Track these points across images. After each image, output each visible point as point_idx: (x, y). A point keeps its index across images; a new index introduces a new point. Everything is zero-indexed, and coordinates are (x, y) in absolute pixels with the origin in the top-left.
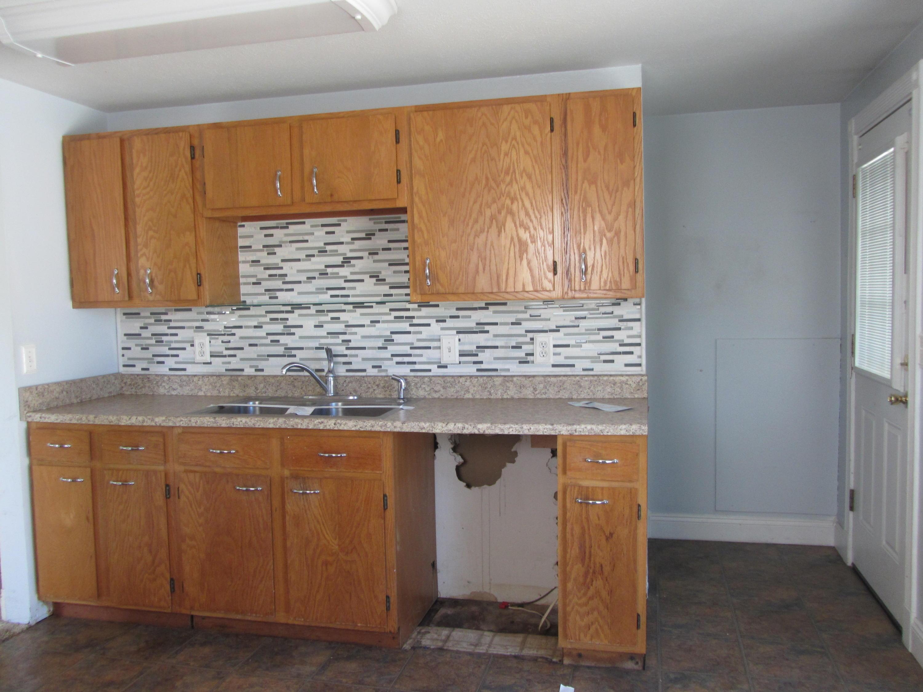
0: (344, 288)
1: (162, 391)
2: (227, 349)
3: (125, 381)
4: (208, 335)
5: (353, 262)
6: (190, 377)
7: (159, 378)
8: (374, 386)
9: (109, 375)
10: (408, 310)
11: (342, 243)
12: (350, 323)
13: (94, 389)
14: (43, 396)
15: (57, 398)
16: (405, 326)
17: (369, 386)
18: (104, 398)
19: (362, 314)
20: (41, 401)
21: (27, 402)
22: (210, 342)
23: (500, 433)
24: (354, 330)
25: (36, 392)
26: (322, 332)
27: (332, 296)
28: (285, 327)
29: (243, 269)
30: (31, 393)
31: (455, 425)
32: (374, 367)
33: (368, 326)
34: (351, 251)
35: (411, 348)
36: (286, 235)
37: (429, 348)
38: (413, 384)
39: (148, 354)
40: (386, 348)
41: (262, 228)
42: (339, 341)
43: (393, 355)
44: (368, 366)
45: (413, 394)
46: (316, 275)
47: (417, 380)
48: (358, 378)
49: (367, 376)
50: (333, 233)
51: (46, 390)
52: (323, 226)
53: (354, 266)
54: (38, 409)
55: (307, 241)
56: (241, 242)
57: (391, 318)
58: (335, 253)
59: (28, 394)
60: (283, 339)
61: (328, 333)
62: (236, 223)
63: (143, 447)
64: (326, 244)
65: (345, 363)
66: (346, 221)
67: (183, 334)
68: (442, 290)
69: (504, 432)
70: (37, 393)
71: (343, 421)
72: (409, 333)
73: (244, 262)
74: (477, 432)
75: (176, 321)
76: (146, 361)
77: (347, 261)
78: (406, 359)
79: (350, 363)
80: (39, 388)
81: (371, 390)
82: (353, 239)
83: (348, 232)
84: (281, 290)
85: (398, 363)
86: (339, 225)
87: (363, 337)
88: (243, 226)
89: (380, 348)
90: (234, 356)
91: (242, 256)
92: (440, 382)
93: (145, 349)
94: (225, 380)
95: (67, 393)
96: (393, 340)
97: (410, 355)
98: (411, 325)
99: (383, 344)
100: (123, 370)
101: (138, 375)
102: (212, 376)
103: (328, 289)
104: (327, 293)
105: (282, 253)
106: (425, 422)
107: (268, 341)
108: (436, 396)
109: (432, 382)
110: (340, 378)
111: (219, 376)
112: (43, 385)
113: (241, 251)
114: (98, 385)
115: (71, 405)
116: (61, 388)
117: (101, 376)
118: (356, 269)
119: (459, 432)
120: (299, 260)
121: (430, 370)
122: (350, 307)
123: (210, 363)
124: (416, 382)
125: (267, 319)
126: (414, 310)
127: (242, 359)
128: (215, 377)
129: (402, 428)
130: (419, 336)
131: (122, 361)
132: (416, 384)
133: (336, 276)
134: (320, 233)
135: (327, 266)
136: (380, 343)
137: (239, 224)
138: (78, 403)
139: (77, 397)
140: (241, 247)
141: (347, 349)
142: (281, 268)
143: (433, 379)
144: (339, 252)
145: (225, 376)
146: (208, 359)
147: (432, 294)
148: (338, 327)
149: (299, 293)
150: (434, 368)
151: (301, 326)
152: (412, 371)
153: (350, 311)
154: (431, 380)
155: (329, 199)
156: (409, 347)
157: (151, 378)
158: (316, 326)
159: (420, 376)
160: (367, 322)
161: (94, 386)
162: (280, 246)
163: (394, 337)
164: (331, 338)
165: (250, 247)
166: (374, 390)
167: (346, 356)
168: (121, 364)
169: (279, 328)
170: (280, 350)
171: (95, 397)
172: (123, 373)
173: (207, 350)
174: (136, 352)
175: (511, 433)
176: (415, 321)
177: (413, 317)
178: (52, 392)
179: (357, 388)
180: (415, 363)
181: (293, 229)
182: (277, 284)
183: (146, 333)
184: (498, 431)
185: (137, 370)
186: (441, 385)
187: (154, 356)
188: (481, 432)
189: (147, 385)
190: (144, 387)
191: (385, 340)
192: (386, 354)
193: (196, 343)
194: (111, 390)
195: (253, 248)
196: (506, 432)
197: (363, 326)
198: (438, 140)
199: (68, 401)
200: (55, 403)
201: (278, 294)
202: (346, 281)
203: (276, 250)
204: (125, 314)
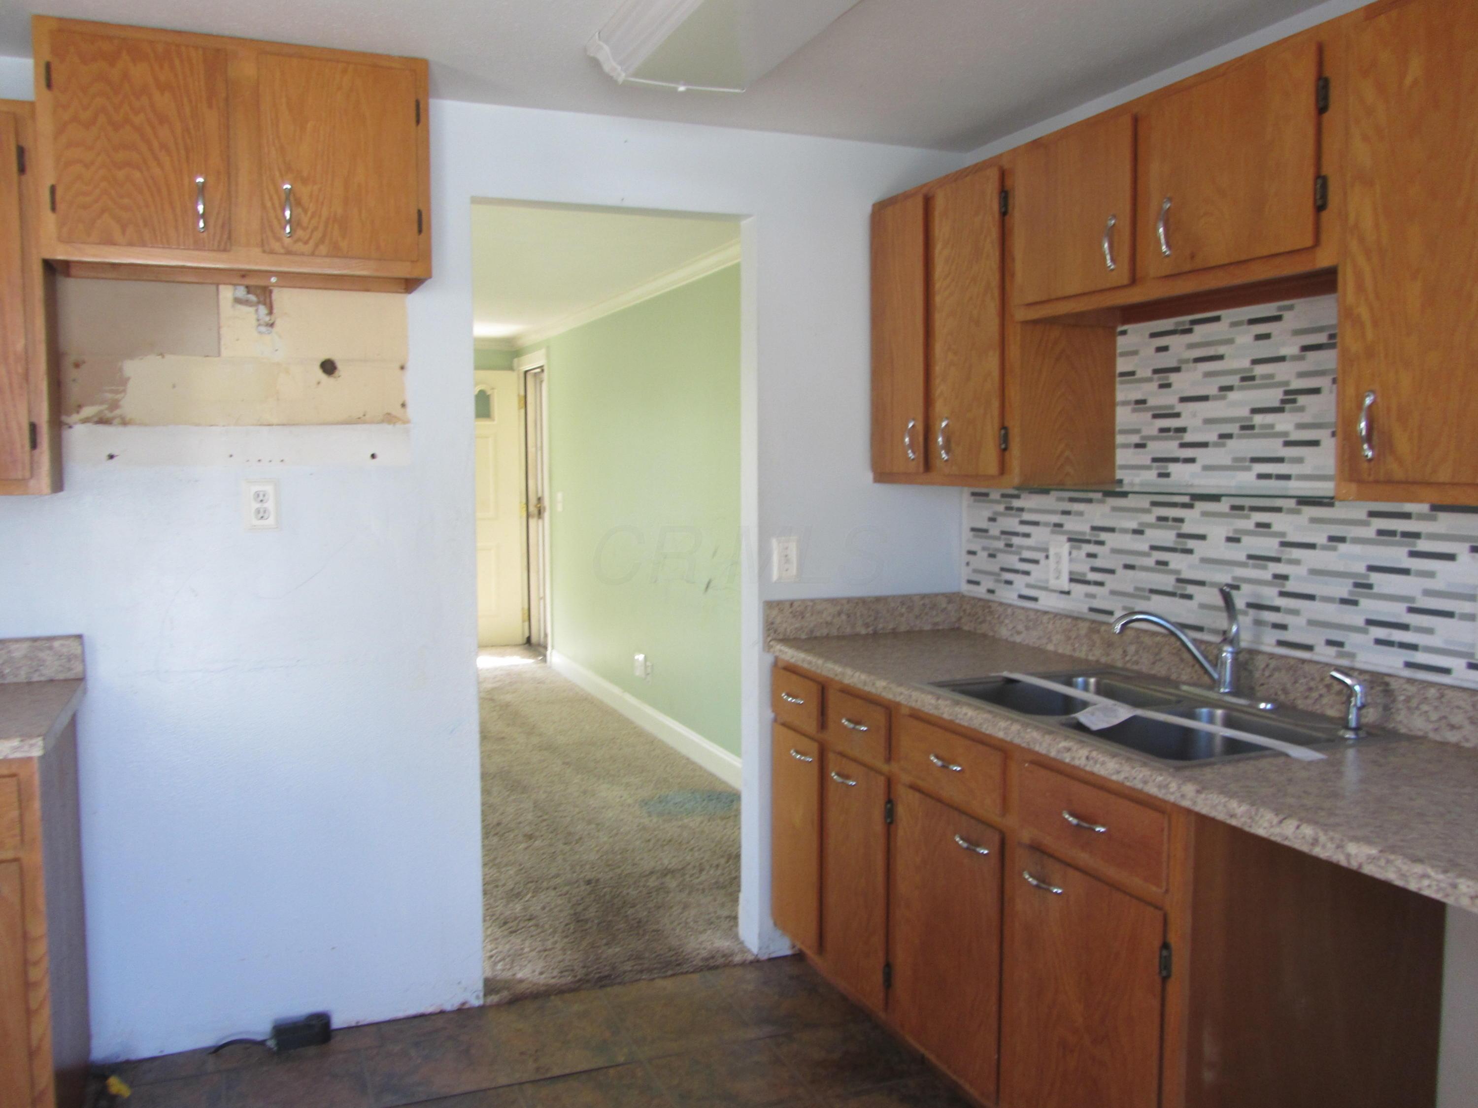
0: (1280, 460)
1: (1004, 632)
2: (1094, 569)
3: (965, 606)
4: (1070, 540)
5: (1302, 400)
6: (1039, 614)
7: (1000, 609)
8: (1321, 687)
9: (936, 595)
10: (1407, 516)
11: (1282, 359)
12: (1290, 538)
13: (902, 615)
14: (803, 618)
15: (828, 624)
16: (1397, 555)
17: (1312, 684)
18: (921, 632)
19: (1313, 520)
20: (797, 625)
21: (772, 623)
22: (1070, 553)
23: (1399, 883)
24: (1296, 553)
25: (790, 610)
26: (1238, 553)
27: (1261, 476)
28: (1180, 535)
29: (1124, 416)
30: (781, 610)
31: (1298, 827)
32: (1330, 643)
33: (1324, 548)
34: (1302, 375)
35: (1411, 610)
36: (1191, 346)
37: (1449, 615)
38: (1402, 698)
39: (993, 566)
40: (1355, 603)
41: (1153, 335)
42: (1267, 575)
43: (1370, 622)
44: (1316, 638)
45: (1401, 722)
46: (1233, 428)
47: (1412, 689)
48: (1292, 662)
49: (1310, 662)
50: (1267, 336)
51: (809, 609)
52: (1253, 322)
53: (1302, 409)
54: (792, 637)
55: (1220, 358)
56: (1122, 365)
57: (1369, 532)
58: (1269, 382)
59: (775, 612)
60: (1176, 561)
61: (1250, 557)
62: (1114, 328)
63: (865, 726)
64: (1255, 362)
65: (1276, 626)
66: (1291, 308)
67: (1039, 535)
68: (1399, 474)
69: (1407, 882)
70: (791, 612)
71: (1100, 756)
72: (1405, 572)
73: (1125, 403)
74: (1343, 862)
75: (1031, 511)
76: (993, 577)
77: (1291, 397)
78: (1398, 636)
79: (1283, 627)
80: (796, 605)
81: (1315, 695)
82: (1306, 348)
83: (1297, 332)
84: (1175, 460)
85: (1378, 642)
86: (1278, 318)
87: (1314, 572)
88: (1124, 333)
89: (1344, 601)
90: (1101, 584)
91: (1124, 393)
92: (1462, 703)
93: (992, 556)
94: (1084, 627)
95: (849, 616)
96: (1369, 586)
97: (1405, 627)
98: (1413, 554)
99: (1351, 593)
100: (965, 588)
101: (980, 600)
102: (1067, 616)
103: (1255, 460)
104: (1248, 469)
105: (1184, 383)
106: (1241, 802)
107: (1150, 562)
108: (1452, 737)
109: (1443, 700)
110: (1260, 657)
111: (1076, 619)
112: (803, 601)
113: (1122, 383)
114: (910, 609)
115: (855, 637)
116: (838, 608)
117: (918, 595)
118: (1306, 418)
119: (1305, 848)
120: (1205, 398)
121: (1446, 671)
122: (1292, 503)
123: (1068, 593)
124: (1410, 694)
125: (1151, 518)
126: (1421, 517)
127: (1113, 593)
128: (1069, 620)
129: (1195, 803)
130: (1429, 584)
131: (966, 573)
132: (1408, 700)
133: (1269, 432)
134: (1245, 337)
135: (1255, 411)
136: (1344, 589)
137: (1121, 328)
138: (867, 634)
139: (867, 625)
140: (1123, 374)
141: (1283, 594)
142: (1177, 415)
143: (1449, 694)
144: (1277, 379)
145: (1084, 620)
146: (1065, 585)
147: (1377, 482)
148: (1267, 545)
149: (1206, 468)
150: (1458, 665)
151: (1202, 537)
152: (1409, 665)
153: (1291, 511)
154: (1442, 696)
155: (1188, 267)
156: (1403, 606)
157: (994, 606)
158: (1229, 539)
159: (1422, 682)
160: (1320, 538)
161: (903, 610)
162: (1177, 370)
163: (1375, 578)
164: (1255, 567)
165: (1132, 373)
166: (1321, 696)
167: (1277, 609)
168: (965, 577)
169: (1167, 537)
170: (1167, 582)
171: (903, 628)
172: (966, 593)
173: (1065, 568)
174: (981, 561)
175: (1426, 892)
176: (1423, 545)
177: (1417, 535)
178: (820, 612)
179: (1289, 686)
180: (1414, 647)
181: (1201, 332)
182: (1170, 448)
183: (995, 530)
184: (1390, 875)
185: (980, 591)
186: (1466, 712)
187: (1003, 569)
188: (1354, 865)
189: (989, 618)
190: (984, 621)
191: (1357, 585)
192: (1355, 617)
193: (1052, 553)
194: (937, 620)
195: (1139, 375)
196: (1413, 886)
197: (1312, 546)
198: (1408, 81)
199: (848, 631)
200: (825, 631)
201: (1172, 468)
202: (1288, 444)
203: (1173, 377)
204: (974, 494)
